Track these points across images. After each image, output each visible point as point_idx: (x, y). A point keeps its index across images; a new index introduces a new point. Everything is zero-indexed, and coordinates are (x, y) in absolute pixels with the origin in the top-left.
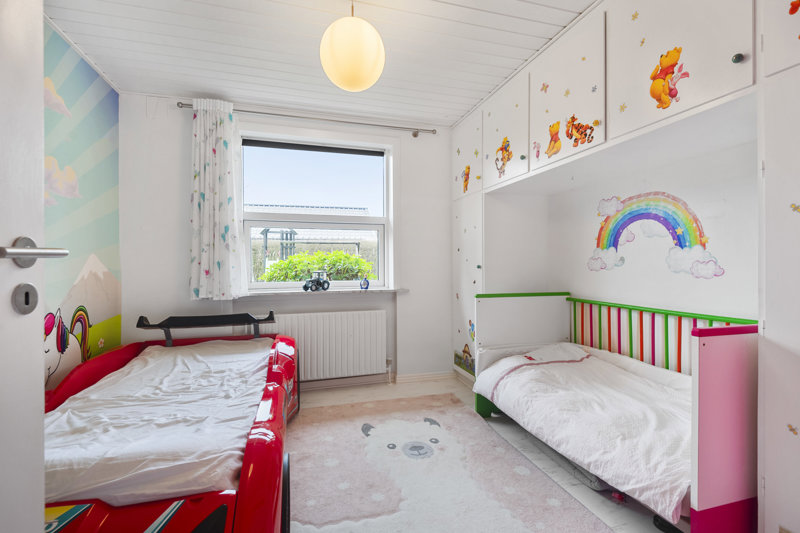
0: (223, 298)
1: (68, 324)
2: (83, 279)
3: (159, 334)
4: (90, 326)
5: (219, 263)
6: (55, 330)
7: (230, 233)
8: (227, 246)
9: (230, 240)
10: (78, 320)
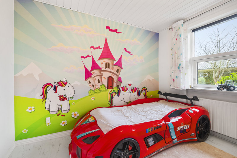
0: (178, 89)
1: (140, 90)
2: (145, 80)
3: (164, 97)
4: (147, 92)
5: (177, 77)
6: (137, 91)
7: (181, 66)
8: (180, 71)
9: (181, 69)
10: (144, 90)
